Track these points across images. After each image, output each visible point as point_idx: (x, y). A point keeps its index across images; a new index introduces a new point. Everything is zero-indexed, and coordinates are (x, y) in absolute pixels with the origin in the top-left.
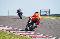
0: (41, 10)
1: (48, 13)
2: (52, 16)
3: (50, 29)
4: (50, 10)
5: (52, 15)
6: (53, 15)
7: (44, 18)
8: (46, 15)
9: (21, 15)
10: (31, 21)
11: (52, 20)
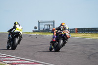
0: (39, 23)
1: (51, 27)
4: (54, 22)
7: (46, 35)
8: (48, 31)
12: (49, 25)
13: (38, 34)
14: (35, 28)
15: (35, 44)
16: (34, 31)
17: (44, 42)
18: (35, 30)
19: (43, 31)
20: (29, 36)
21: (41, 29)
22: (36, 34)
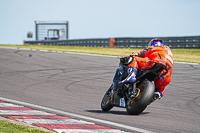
0: (37, 25)
1: (61, 33)
2: (77, 45)
3: (68, 90)
4: (67, 24)
5: (73, 41)
6: (80, 40)
7: (50, 52)
8: (54, 42)
10: (133, 74)
11: (75, 57)
12: (58, 31)
13: (34, 48)
14: (29, 36)
15: (27, 69)
16: (26, 42)
17: (46, 65)
18: (28, 40)
19: (45, 43)
20: (16, 52)
21: (41, 38)
22: (29, 48)
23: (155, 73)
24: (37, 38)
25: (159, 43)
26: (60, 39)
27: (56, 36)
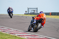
0: (28, 9)
4: (37, 8)
9: (11, 14)
12: (34, 10)
13: (27, 15)
14: (26, 12)
15: (25, 22)
16: (25, 14)
19: (31, 14)
20: (22, 17)
22: (26, 15)
23: (41, 21)
24: (28, 12)
25: (42, 13)
26: (35, 13)
27: (34, 12)
